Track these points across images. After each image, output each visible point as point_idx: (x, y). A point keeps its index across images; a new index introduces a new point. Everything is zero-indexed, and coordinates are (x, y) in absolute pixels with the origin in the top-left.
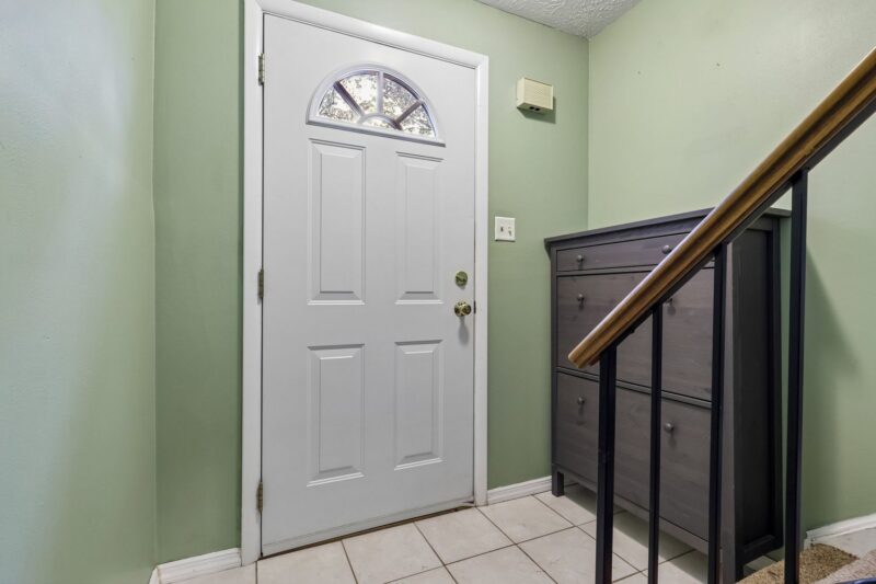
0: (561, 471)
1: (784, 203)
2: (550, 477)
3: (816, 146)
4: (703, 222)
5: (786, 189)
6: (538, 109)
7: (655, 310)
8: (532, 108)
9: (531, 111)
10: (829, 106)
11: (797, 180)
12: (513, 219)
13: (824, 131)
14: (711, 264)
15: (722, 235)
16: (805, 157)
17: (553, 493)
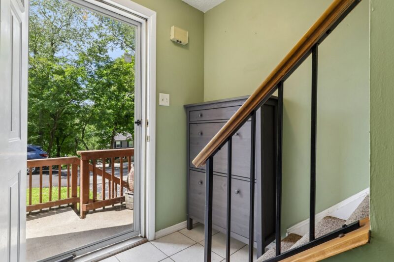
0: (191, 217)
1: (276, 94)
2: (186, 221)
3: (286, 72)
4: (247, 100)
5: (276, 89)
6: (180, 42)
7: (229, 139)
8: (178, 41)
9: (178, 43)
10: (290, 56)
11: (280, 85)
12: (169, 95)
13: (289, 66)
14: (250, 119)
15: (254, 106)
16: (282, 76)
17: (188, 229)
